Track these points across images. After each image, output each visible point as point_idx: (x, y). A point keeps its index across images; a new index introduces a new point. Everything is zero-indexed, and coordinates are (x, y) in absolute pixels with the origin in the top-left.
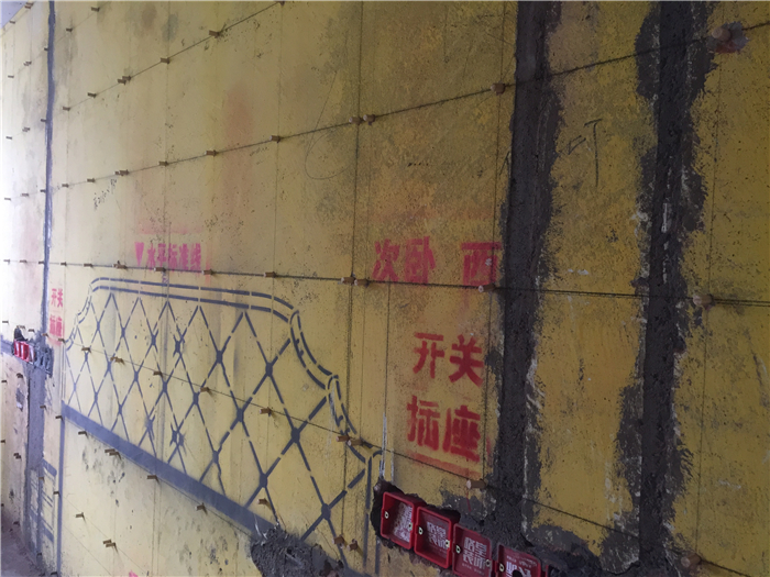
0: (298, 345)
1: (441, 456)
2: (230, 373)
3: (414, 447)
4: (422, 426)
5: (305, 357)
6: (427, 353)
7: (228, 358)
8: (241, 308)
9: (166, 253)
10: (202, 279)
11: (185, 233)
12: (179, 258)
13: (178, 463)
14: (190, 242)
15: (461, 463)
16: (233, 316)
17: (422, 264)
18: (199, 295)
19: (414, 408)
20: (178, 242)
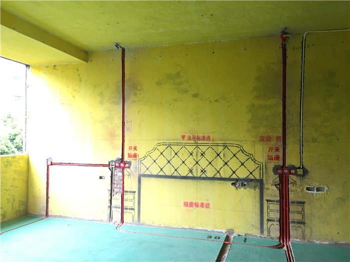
0: (243, 151)
1: (274, 161)
2: (222, 157)
3: (269, 161)
4: (270, 158)
5: (244, 152)
6: (270, 149)
7: (221, 155)
8: (225, 146)
9: (196, 137)
10: (211, 142)
11: (203, 134)
12: (201, 138)
13: (204, 176)
14: (206, 135)
15: (277, 161)
16: (222, 148)
17: (269, 139)
18: (210, 145)
19: (268, 156)
20: (201, 135)
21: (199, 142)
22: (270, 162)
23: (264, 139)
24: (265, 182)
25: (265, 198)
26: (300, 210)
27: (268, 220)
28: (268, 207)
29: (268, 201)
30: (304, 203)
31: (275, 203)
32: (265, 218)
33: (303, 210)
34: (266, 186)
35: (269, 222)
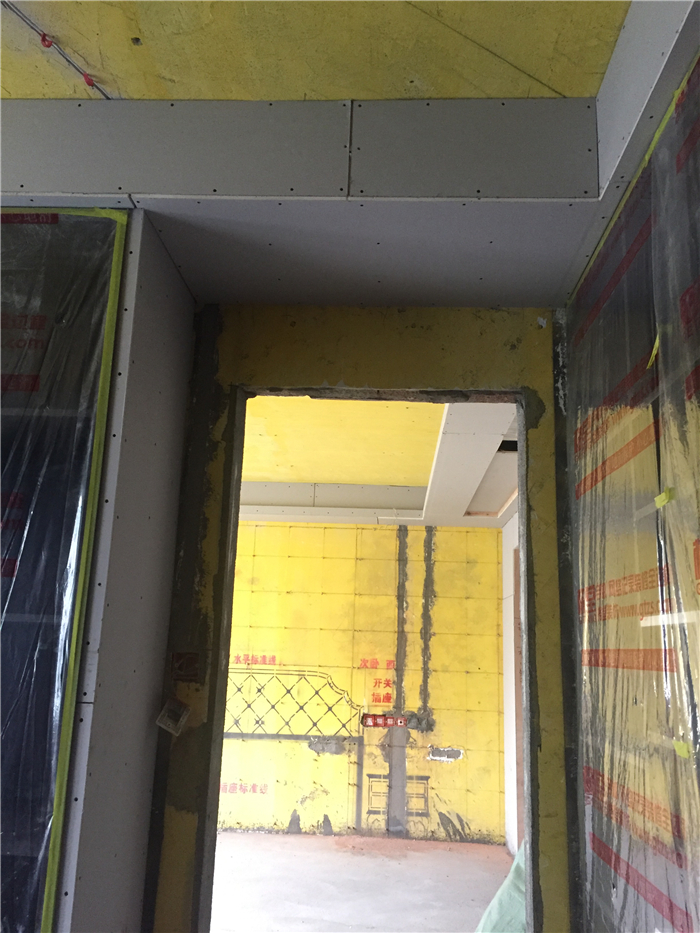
0: (331, 685)
2: (295, 695)
3: (374, 703)
4: (376, 699)
5: (334, 687)
6: (377, 683)
7: (294, 692)
8: (302, 676)
9: (250, 658)
10: (277, 667)
11: (264, 651)
12: (259, 659)
13: (260, 731)
14: (269, 655)
15: (387, 704)
16: (297, 678)
17: (375, 665)
18: (275, 672)
19: (373, 695)
20: (259, 654)
21: (254, 666)
22: (376, 706)
23: (368, 665)
24: (366, 742)
25: (366, 771)
26: (422, 791)
27: (370, 812)
28: (370, 788)
29: (370, 776)
30: (427, 778)
31: (382, 780)
32: (365, 810)
33: (426, 790)
34: (368, 750)
35: (372, 816)
